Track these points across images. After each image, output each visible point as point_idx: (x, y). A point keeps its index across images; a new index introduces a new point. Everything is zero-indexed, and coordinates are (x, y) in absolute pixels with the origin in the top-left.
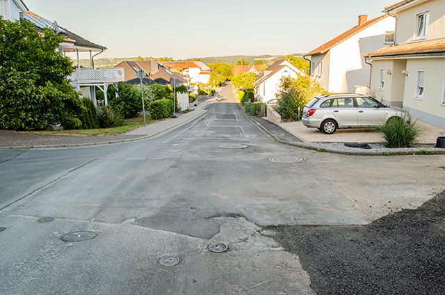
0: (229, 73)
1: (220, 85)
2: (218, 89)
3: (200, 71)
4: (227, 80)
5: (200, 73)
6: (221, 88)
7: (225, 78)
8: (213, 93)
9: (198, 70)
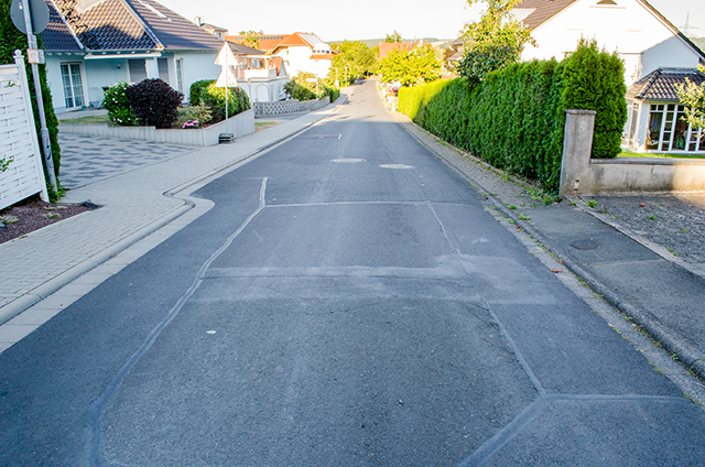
0: (369, 60)
1: (352, 82)
2: (347, 90)
3: (311, 54)
4: (366, 73)
5: (312, 57)
6: (353, 87)
7: (361, 69)
8: (332, 96)
9: (307, 51)
